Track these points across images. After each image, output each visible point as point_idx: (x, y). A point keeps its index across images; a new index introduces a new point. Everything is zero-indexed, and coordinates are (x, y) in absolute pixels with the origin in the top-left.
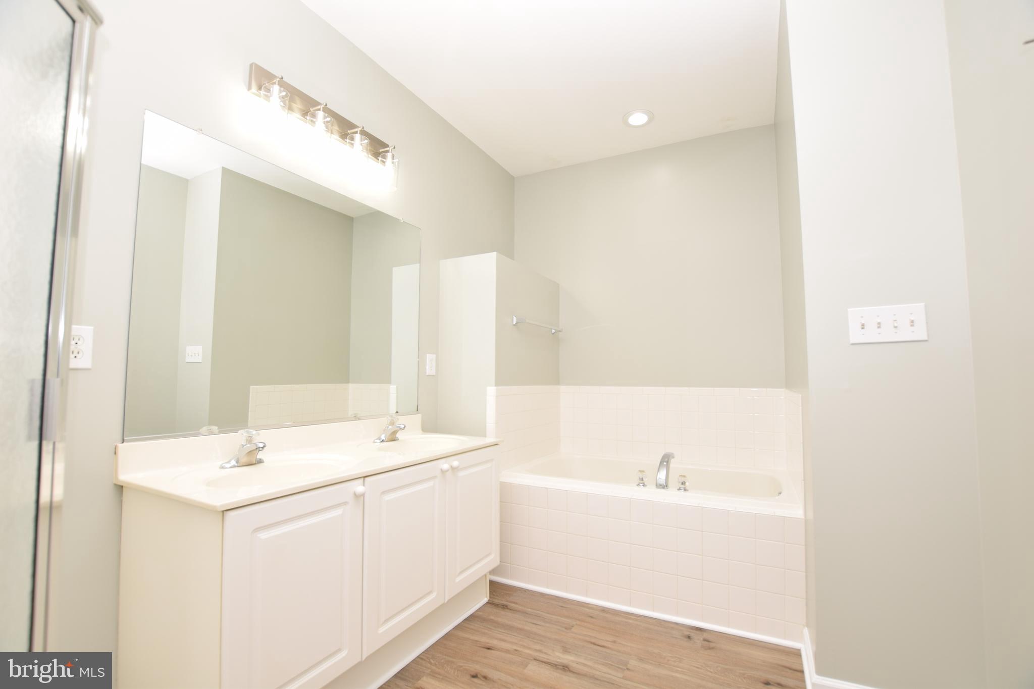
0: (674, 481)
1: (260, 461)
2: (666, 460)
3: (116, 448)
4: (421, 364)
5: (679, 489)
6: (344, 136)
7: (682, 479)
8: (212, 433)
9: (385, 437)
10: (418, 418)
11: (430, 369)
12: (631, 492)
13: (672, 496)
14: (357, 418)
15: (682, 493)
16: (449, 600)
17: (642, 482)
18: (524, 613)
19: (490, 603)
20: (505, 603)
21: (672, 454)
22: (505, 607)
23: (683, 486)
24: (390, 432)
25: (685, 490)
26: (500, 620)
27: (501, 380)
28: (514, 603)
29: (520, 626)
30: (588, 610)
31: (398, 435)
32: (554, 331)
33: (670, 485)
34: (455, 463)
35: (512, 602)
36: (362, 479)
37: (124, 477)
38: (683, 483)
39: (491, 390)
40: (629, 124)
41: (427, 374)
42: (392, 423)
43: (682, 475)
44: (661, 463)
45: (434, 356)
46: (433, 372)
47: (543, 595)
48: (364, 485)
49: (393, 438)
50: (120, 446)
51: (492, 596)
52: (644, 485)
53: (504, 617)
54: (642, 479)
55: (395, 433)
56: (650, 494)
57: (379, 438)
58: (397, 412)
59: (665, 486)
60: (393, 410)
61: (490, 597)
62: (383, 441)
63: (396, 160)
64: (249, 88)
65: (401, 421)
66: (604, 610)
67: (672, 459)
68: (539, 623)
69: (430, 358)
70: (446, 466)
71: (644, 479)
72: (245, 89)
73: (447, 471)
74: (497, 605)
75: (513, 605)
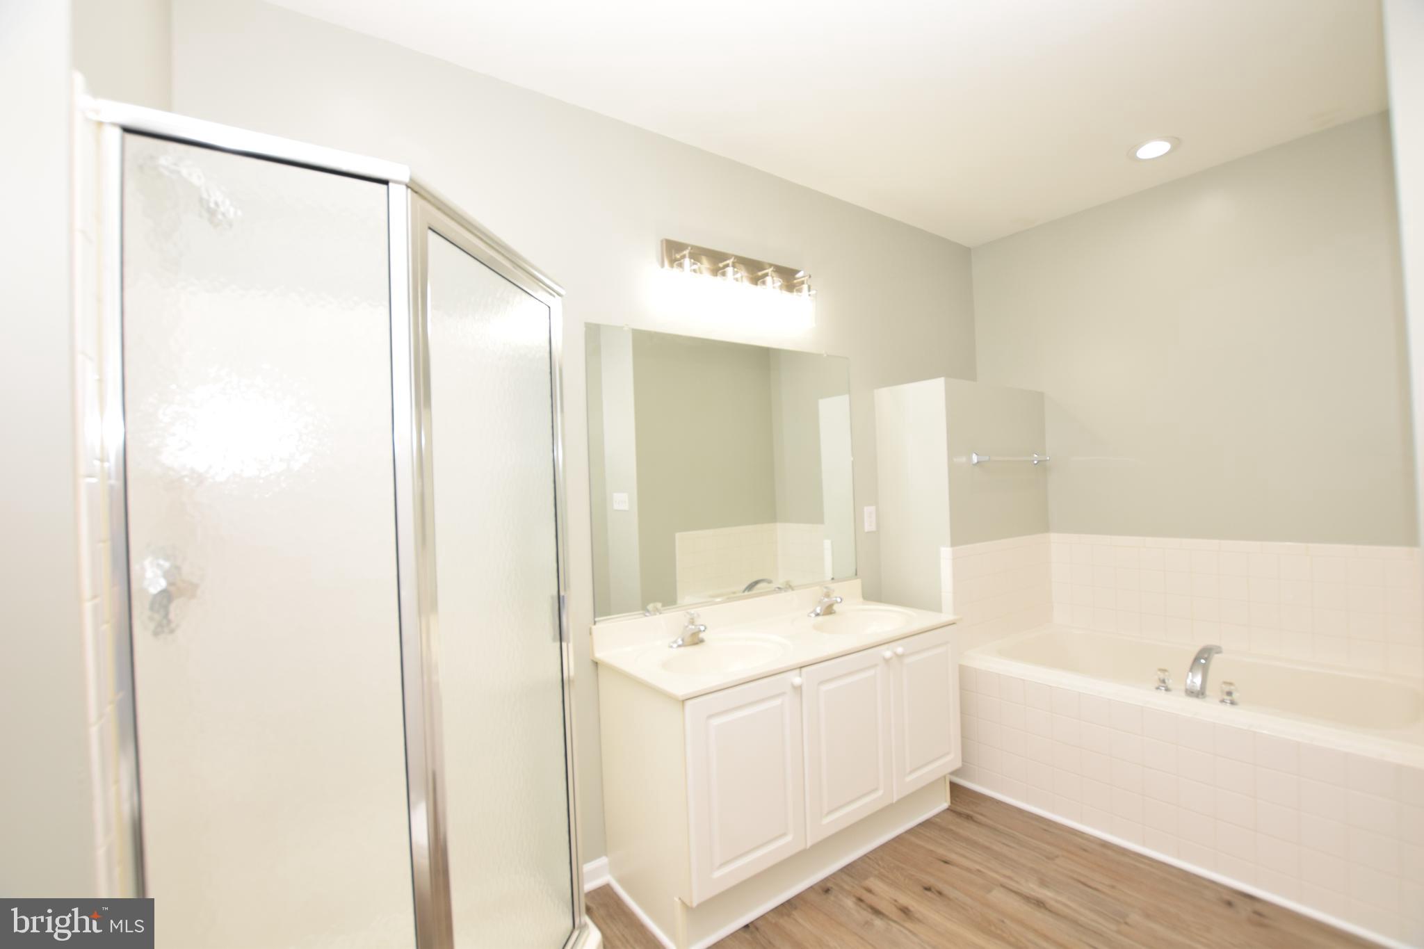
0: (1213, 688)
1: (702, 641)
2: (1203, 658)
3: (590, 629)
4: (857, 519)
5: (1223, 701)
6: (756, 280)
7: (1227, 688)
8: (657, 611)
9: (821, 610)
10: (857, 583)
11: (869, 525)
12: (1144, 696)
13: (1210, 710)
14: (789, 587)
15: (1227, 708)
16: (899, 801)
17: (1163, 685)
18: (995, 829)
19: (952, 810)
20: (971, 813)
21: (1219, 647)
22: (969, 817)
23: (1229, 697)
24: (827, 605)
25: (1233, 703)
26: (961, 831)
27: (957, 539)
28: (982, 815)
29: (987, 844)
30: (1080, 840)
31: (835, 607)
32: (1036, 462)
33: (1207, 693)
34: (900, 650)
35: (978, 813)
36: (798, 671)
37: (600, 655)
38: (1229, 694)
39: (946, 552)
40: (1140, 159)
41: (866, 531)
42: (827, 595)
43: (1228, 681)
44: (1197, 660)
45: (873, 508)
46: (873, 528)
47: (1020, 811)
48: (800, 676)
49: (829, 610)
50: (594, 627)
51: (954, 802)
52: (1167, 690)
53: (968, 830)
54: (1163, 681)
55: (831, 606)
56: (1176, 704)
57: (814, 611)
58: (833, 579)
59: (1200, 694)
60: (829, 575)
61: (951, 803)
62: (818, 615)
63: (813, 292)
64: (663, 265)
65: (838, 590)
66: (1105, 845)
67: (1216, 656)
68: (1013, 845)
69: (869, 511)
70: (888, 654)
71: (1166, 681)
72: (659, 267)
73: (891, 659)
74: (959, 814)
75: (980, 817)
